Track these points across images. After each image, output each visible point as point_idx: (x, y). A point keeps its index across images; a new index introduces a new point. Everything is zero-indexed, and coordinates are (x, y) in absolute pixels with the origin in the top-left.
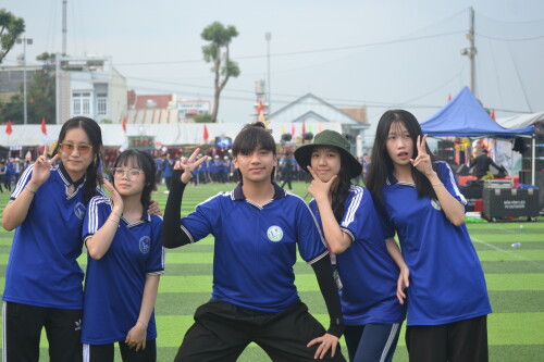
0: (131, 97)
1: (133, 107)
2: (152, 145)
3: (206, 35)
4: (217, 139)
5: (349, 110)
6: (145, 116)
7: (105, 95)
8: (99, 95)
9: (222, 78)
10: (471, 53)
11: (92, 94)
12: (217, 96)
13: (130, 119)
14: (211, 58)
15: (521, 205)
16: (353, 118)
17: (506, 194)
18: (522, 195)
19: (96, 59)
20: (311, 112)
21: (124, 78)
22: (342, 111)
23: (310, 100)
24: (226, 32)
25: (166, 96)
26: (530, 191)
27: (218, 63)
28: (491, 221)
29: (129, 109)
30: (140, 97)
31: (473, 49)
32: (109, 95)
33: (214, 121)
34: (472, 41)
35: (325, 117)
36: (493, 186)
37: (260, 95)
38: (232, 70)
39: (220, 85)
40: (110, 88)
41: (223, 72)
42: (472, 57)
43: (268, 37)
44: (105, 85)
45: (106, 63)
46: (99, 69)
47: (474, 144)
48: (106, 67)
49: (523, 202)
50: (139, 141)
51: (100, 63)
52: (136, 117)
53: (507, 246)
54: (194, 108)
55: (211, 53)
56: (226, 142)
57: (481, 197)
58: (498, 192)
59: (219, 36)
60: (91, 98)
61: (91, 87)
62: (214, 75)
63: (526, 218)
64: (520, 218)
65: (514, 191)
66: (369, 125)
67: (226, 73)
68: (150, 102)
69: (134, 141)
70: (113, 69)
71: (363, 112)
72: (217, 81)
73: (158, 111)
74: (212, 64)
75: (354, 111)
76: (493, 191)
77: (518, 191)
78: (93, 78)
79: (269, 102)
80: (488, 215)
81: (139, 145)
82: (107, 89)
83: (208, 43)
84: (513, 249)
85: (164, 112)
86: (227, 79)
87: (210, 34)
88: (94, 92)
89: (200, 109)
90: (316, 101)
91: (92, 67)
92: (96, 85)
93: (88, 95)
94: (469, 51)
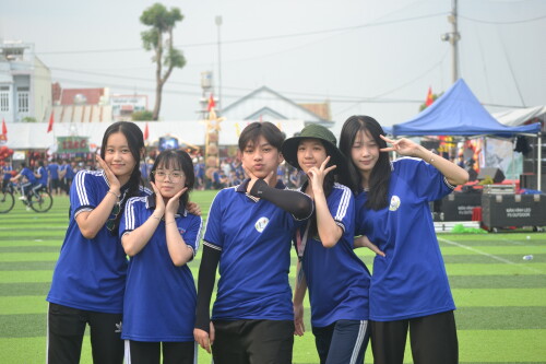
0: (56, 91)
1: (59, 103)
2: (86, 147)
3: (146, 20)
4: (162, 140)
5: (310, 105)
6: (73, 113)
7: (27, 89)
8: (20, 89)
9: (165, 69)
10: (454, 39)
11: (11, 87)
12: (159, 90)
13: (57, 117)
14: (152, 45)
15: (526, 213)
16: (315, 115)
17: (509, 200)
18: (527, 201)
19: (16, 46)
20: (265, 108)
21: (48, 69)
22: (301, 107)
23: (264, 94)
24: (169, 15)
25: (97, 90)
26: (537, 197)
27: (160, 52)
28: (491, 231)
29: (53, 105)
30: (65, 91)
31: (456, 34)
32: (31, 89)
33: (156, 119)
34: (455, 25)
35: (283, 114)
36: (494, 192)
37: (206, 88)
38: (177, 60)
39: (162, 77)
40: (32, 80)
41: (166, 62)
42: (455, 44)
43: (219, 21)
44: (27, 77)
45: (26, 51)
46: (18, 58)
47: (460, 145)
48: (27, 56)
49: (529, 210)
50: (70, 142)
51: (19, 52)
52: (62, 114)
53: (518, 258)
54: (128, 104)
55: (152, 40)
56: (172, 144)
57: (480, 204)
58: (499, 198)
59: (161, 20)
60: (10, 93)
61: (10, 79)
62: (155, 64)
63: (531, 228)
64: (524, 228)
65: (518, 198)
66: (333, 123)
67: (169, 63)
68: (79, 97)
69: (64, 143)
70: (36, 58)
71: (326, 108)
72: (159, 72)
73: (88, 108)
74: (153, 53)
75: (315, 106)
76: (494, 197)
77: (523, 197)
78: (12, 69)
79: (220, 96)
80: (488, 225)
81: (70, 147)
82: (29, 82)
83: (148, 29)
84: (525, 262)
85: (96, 109)
86: (170, 70)
87: (150, 18)
88: (14, 85)
89: (137, 105)
90: (271, 96)
91: (9, 57)
92: (16, 77)
93: (7, 88)
94: (451, 36)
